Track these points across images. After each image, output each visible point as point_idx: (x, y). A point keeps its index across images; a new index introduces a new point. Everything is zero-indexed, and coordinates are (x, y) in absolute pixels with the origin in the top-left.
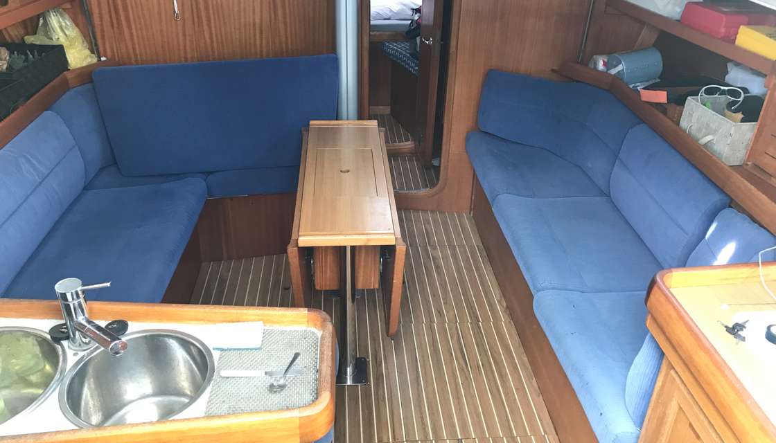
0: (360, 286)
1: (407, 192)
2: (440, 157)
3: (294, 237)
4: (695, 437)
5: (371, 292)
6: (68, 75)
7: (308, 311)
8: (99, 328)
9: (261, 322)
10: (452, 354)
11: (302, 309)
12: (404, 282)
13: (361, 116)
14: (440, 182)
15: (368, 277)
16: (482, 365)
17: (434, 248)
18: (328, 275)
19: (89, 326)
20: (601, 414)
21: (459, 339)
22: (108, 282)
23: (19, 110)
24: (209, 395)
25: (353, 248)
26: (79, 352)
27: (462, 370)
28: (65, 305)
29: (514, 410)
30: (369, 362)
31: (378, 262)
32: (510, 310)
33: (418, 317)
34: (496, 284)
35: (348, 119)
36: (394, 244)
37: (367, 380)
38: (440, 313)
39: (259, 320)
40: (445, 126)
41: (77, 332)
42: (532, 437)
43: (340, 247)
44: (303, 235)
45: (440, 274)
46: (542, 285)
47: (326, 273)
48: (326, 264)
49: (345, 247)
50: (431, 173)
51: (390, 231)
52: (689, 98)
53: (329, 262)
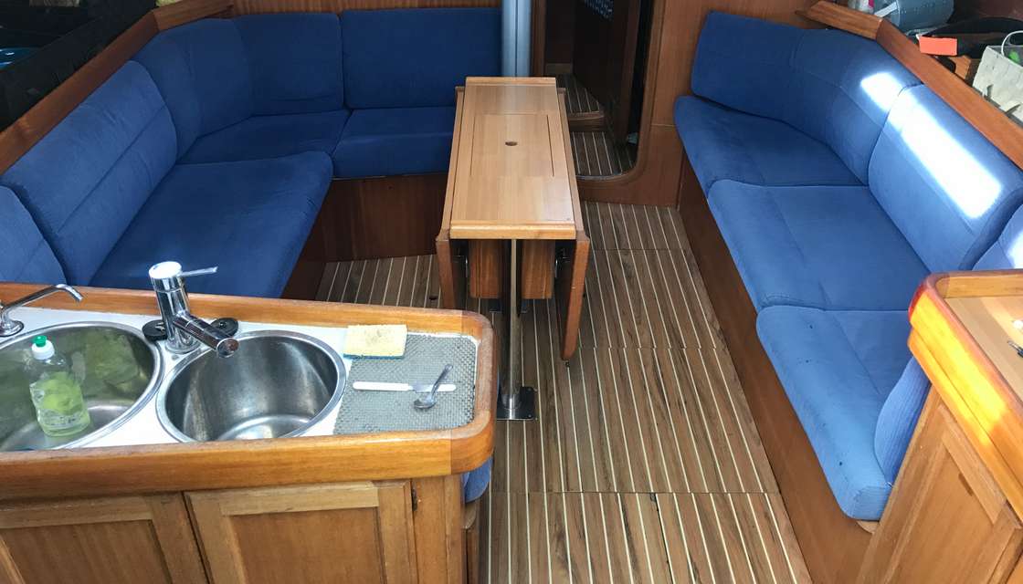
0: (528, 295)
1: (592, 178)
2: (639, 132)
3: (444, 226)
4: (966, 492)
5: (541, 303)
6: (157, 13)
7: (463, 314)
8: (203, 324)
9: (405, 326)
10: (645, 387)
11: (455, 311)
12: (584, 295)
13: (534, 72)
14: (638, 164)
15: (539, 285)
16: (685, 403)
17: (626, 252)
18: (487, 278)
19: (190, 321)
20: (841, 464)
21: (655, 369)
22: (213, 266)
23: (98, 57)
24: (338, 411)
25: (520, 242)
26: (179, 355)
27: (657, 407)
28: (161, 294)
29: (725, 460)
30: (537, 392)
31: (552, 265)
32: (724, 334)
33: (601, 339)
34: (706, 299)
35: (516, 76)
36: (574, 238)
37: (534, 415)
38: (631, 335)
39: (401, 323)
40: (647, 88)
41: (176, 329)
42: (748, 495)
43: (503, 241)
44: (455, 225)
45: (633, 286)
46: (770, 299)
47: (484, 277)
48: (484, 264)
49: (510, 241)
50: (625, 152)
51: (570, 222)
52: (987, 47)
53: (488, 262)
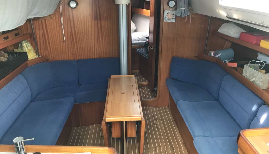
0: (129, 136)
1: (146, 100)
2: (157, 87)
3: (104, 118)
5: (134, 137)
6: (28, 62)
7: (108, 148)
11: (106, 147)
13: (129, 74)
14: (158, 96)
15: (132, 133)
17: (156, 120)
22: (33, 138)
23: (10, 74)
25: (126, 122)
28: (17, 147)
31: (135, 127)
32: (185, 144)
33: (151, 148)
35: (124, 75)
36: (141, 120)
38: (159, 145)
39: (90, 152)
40: (159, 76)
43: (121, 122)
44: (107, 118)
45: (158, 130)
46: (197, 135)
47: (116, 131)
48: (116, 128)
49: (123, 122)
50: (154, 93)
51: (139, 115)
52: (245, 65)
53: (117, 127)
